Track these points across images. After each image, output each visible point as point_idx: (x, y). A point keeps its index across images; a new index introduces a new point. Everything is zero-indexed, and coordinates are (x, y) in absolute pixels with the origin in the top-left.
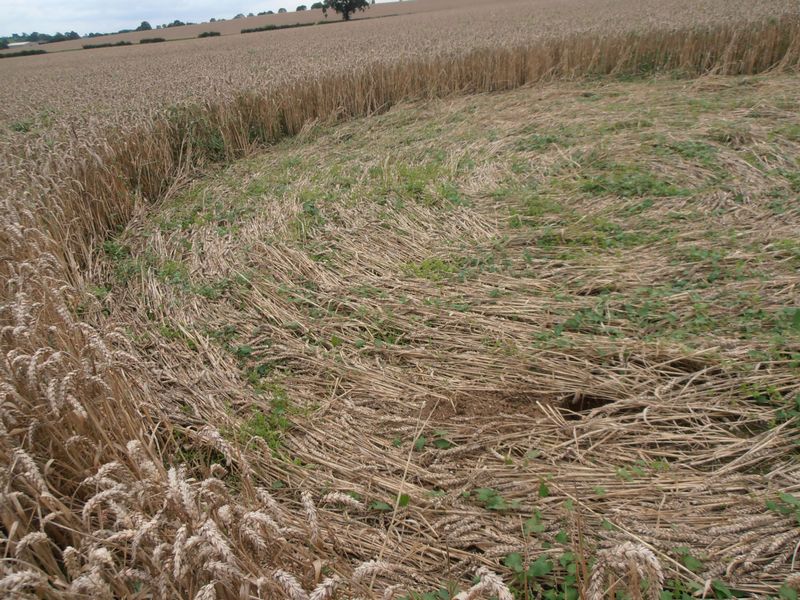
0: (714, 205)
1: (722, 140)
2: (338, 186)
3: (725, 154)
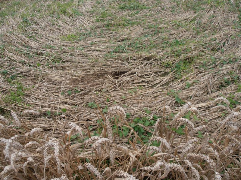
0: (156, 11)
2: (36, 11)
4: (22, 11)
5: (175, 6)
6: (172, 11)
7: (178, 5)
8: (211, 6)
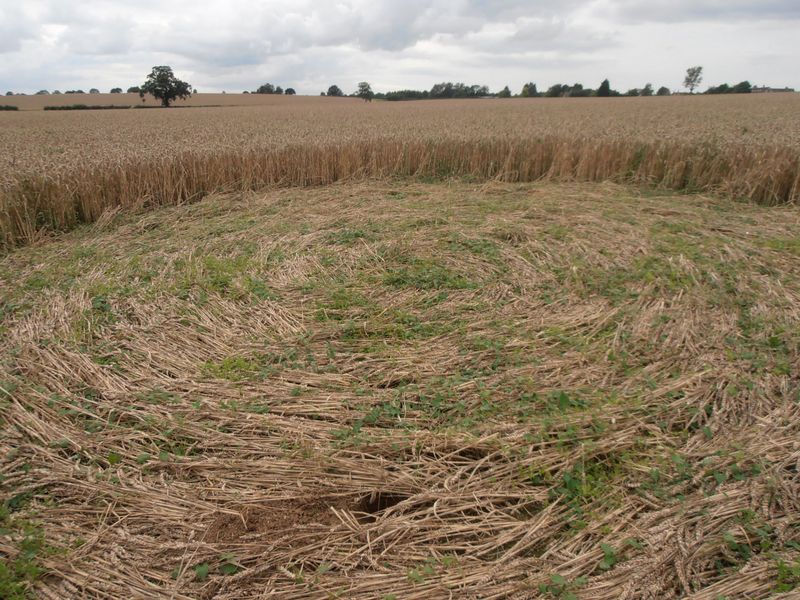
0: (497, 297)
1: (504, 238)
2: (137, 279)
3: (506, 250)
4: (96, 275)
5: (550, 281)
6: (542, 298)
7: (560, 281)
8: (657, 289)
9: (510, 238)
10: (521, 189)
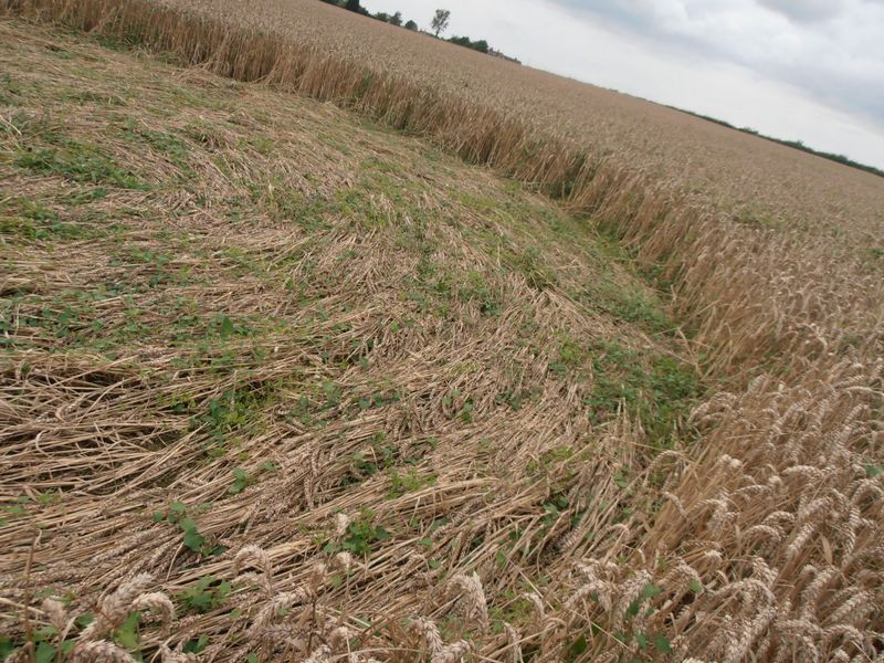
0: (174, 205)
1: (197, 138)
3: (198, 154)
5: (243, 198)
6: (229, 215)
7: (254, 199)
8: (352, 224)
9: (205, 141)
10: (231, 87)
